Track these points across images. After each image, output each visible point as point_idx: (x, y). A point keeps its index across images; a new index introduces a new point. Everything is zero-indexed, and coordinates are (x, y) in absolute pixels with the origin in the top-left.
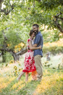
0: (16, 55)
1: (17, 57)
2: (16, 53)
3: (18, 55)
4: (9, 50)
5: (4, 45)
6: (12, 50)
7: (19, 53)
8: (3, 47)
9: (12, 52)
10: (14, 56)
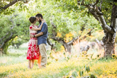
0: (67, 46)
1: (68, 47)
2: (67, 43)
3: (70, 45)
4: (59, 39)
5: (53, 34)
6: (62, 39)
7: (70, 43)
8: (52, 36)
9: (62, 42)
10: (65, 46)
